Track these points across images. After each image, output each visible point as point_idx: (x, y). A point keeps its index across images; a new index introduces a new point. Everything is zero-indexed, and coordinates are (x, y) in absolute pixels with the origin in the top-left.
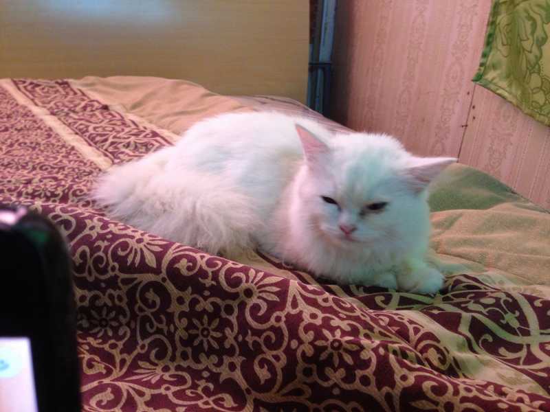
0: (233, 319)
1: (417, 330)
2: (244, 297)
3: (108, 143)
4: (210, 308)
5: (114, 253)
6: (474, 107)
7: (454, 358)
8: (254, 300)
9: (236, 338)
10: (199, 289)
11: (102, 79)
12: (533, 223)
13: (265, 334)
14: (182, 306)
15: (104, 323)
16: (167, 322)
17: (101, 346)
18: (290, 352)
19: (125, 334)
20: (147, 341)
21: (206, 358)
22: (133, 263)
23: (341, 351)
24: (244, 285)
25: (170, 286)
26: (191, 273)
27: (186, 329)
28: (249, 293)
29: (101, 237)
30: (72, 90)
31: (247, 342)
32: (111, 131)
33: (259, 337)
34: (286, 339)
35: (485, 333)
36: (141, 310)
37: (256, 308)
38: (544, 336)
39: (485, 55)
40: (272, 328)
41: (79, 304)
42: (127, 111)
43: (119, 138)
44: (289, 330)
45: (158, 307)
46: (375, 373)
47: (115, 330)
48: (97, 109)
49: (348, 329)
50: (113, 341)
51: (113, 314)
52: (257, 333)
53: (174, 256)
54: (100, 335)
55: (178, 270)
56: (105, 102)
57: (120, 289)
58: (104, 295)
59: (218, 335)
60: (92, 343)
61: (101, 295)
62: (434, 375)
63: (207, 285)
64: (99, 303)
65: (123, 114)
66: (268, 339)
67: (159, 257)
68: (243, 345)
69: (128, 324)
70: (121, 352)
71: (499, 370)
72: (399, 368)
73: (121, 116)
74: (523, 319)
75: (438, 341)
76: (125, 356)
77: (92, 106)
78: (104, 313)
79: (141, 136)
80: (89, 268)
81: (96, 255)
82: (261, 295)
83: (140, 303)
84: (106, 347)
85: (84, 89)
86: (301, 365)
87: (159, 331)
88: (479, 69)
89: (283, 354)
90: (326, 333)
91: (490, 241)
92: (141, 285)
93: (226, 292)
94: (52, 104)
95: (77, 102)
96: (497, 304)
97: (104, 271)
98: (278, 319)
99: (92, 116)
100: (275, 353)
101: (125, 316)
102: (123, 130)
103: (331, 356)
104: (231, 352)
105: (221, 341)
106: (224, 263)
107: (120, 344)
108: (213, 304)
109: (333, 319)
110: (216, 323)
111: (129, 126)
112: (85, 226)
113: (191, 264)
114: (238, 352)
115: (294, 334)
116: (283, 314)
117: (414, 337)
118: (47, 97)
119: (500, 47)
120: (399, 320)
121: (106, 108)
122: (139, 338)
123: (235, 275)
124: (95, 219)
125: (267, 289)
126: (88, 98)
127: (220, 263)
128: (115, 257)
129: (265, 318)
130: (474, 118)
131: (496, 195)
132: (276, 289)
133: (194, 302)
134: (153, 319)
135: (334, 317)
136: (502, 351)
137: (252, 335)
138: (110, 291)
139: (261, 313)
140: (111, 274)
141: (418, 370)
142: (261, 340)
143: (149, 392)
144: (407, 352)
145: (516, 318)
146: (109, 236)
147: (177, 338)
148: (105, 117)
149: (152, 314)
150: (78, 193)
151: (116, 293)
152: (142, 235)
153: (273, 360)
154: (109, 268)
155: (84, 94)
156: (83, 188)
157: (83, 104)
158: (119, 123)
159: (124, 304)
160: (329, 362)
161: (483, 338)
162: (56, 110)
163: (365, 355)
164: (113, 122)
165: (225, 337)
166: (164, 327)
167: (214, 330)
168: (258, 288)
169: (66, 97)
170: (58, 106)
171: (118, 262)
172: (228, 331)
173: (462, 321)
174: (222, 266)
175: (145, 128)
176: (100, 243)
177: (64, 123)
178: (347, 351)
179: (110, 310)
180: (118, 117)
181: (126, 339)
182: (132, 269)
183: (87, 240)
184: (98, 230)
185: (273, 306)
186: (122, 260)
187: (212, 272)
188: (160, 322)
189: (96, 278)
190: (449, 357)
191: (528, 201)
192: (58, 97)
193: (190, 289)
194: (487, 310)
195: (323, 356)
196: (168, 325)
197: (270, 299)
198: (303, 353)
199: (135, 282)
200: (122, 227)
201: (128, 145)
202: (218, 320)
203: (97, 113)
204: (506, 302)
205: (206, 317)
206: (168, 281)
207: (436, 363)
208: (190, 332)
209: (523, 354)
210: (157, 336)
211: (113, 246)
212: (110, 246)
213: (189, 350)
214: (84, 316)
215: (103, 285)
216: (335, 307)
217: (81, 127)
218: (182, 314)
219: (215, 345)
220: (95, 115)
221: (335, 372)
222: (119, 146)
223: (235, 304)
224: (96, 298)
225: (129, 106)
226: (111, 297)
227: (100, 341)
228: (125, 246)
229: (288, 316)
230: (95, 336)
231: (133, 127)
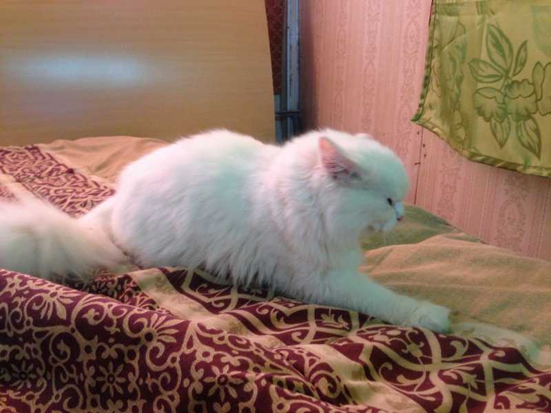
0: (135, 363)
2: (145, 341)
5: (29, 309)
7: (345, 386)
8: (154, 343)
9: (137, 382)
13: (162, 376)
14: (90, 355)
15: (23, 376)
17: (19, 398)
20: (61, 391)
21: (112, 404)
22: (46, 316)
23: (227, 386)
24: (145, 330)
26: (97, 322)
28: (149, 337)
29: (19, 294)
30: (41, 155)
31: (147, 385)
32: (71, 192)
34: (180, 378)
44: (182, 370)
45: (69, 357)
48: (62, 173)
49: (238, 364)
50: (31, 393)
53: (83, 306)
54: (20, 387)
55: (86, 320)
59: (122, 380)
60: (10, 395)
63: (112, 333)
64: (18, 357)
66: (164, 379)
70: (37, 403)
73: (85, 178)
76: (40, 406)
77: (59, 170)
78: (23, 366)
80: (8, 324)
81: (13, 311)
82: (160, 338)
84: (23, 398)
86: (192, 403)
89: (177, 393)
90: (215, 369)
94: (19, 171)
95: (44, 166)
99: (56, 180)
100: (170, 393)
102: (84, 191)
103: (218, 391)
107: (37, 395)
110: (120, 369)
111: (91, 187)
113: (98, 313)
114: (139, 396)
116: (177, 355)
121: (71, 171)
123: (139, 320)
124: (16, 277)
125: (166, 332)
127: (125, 310)
128: (31, 312)
132: (174, 331)
135: (226, 354)
142: (158, 382)
144: (295, 382)
146: (27, 292)
147: (86, 386)
148: (69, 180)
154: (25, 323)
158: (81, 184)
164: (75, 184)
166: (74, 376)
168: (158, 332)
169: (34, 163)
170: (24, 172)
171: (33, 317)
172: (130, 375)
175: (106, 187)
180: (82, 179)
181: (43, 390)
184: (17, 287)
187: (118, 320)
189: (15, 333)
190: (340, 386)
195: (211, 392)
196: (78, 374)
197: (168, 341)
198: (194, 391)
200: (39, 283)
202: (122, 366)
203: (62, 177)
205: (111, 364)
206: (77, 332)
208: (98, 379)
211: (29, 301)
212: (26, 301)
213: (98, 397)
215: (21, 339)
219: (120, 391)
220: (59, 178)
221: (222, 406)
222: (77, 205)
226: (28, 350)
227: (19, 393)
230: (14, 389)
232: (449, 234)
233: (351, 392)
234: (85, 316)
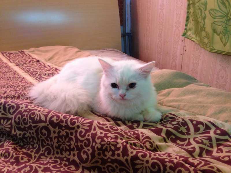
0: (73, 137)
1: (143, 136)
2: (77, 129)
3: (38, 74)
4: (65, 134)
5: (30, 117)
6: (185, 46)
7: (156, 145)
8: (80, 129)
9: (74, 144)
10: (60, 127)
11: (37, 49)
12: (200, 91)
13: (84, 142)
14: (55, 134)
15: (28, 143)
16: (50, 141)
17: (27, 152)
18: (93, 147)
19: (36, 147)
20: (44, 149)
21: (65, 153)
22: (37, 120)
23: (110, 145)
24: (76, 124)
25: (50, 127)
26: (58, 121)
27: (57, 143)
28: (78, 127)
29: (25, 111)
30: (25, 54)
31: (78, 145)
32: (39, 70)
33: (82, 143)
34: (91, 143)
35: (172, 135)
36: (41, 137)
37: (81, 132)
38: (196, 135)
39: (186, 25)
40: (87, 139)
41: (19, 137)
42: (47, 62)
43: (42, 72)
45: (47, 135)
46: (122, 152)
47: (33, 145)
48: (35, 62)
49: (114, 137)
50: (32, 150)
51: (31, 140)
52: (82, 141)
53: (51, 115)
54: (27, 148)
55: (53, 121)
56: (38, 58)
57: (33, 130)
58: (28, 133)
59: (68, 144)
60: (24, 151)
61: (27, 133)
62: (144, 151)
63: (63, 126)
64: (26, 136)
65: (45, 63)
66: (85, 143)
67: (46, 116)
68: (77, 146)
69: (37, 143)
70: (35, 153)
71: (174, 149)
72: (131, 149)
73: (44, 64)
74: (188, 129)
75: (151, 139)
76: (36, 155)
77: (33, 61)
78: (28, 139)
79: (51, 71)
80: (21, 123)
81: (23, 118)
82: (83, 127)
83: (40, 135)
84: (29, 152)
85: (30, 54)
86: (97, 152)
87: (48, 144)
88: (185, 31)
89: (90, 148)
90: (105, 139)
91: (183, 100)
92: (40, 128)
93: (70, 127)
94: (17, 61)
95: (27, 59)
96: (178, 124)
97: (26, 124)
98: (88, 136)
99: (32, 65)
100: (88, 148)
101: (36, 140)
102: (44, 69)
103: (107, 147)
104: (73, 150)
105: (69, 146)
106: (70, 116)
107: (34, 151)
108: (66, 132)
109: (109, 134)
111: (47, 67)
112: (20, 107)
113: (58, 118)
114: (76, 150)
115: (94, 141)
116: (90, 134)
117: (141, 138)
118: (15, 58)
119: (192, 21)
120: (137, 133)
121: (38, 61)
122: (41, 148)
123: (74, 120)
124: (23, 105)
125: (85, 125)
126: (32, 57)
127: (68, 117)
129: (84, 136)
130: (186, 51)
131: (188, 81)
132: (88, 125)
133: (59, 132)
134: (45, 140)
135: (109, 133)
136: (178, 142)
137: (80, 142)
138: (30, 131)
139: (83, 134)
140: (29, 124)
141: (138, 149)
142: (83, 144)
143: (43, 167)
144: (137, 144)
145: (185, 129)
146: (28, 110)
147: (54, 146)
148: (37, 65)
149: (45, 138)
150: (24, 95)
151: (31, 131)
152: (40, 109)
153: (88, 151)
154: (28, 122)
155: (30, 56)
156: (25, 93)
157: (29, 60)
158: (43, 66)
159: (35, 135)
160: (106, 149)
161: (171, 137)
162: (18, 64)
163: (118, 146)
164: (41, 66)
165: (71, 144)
166: (49, 142)
167: (67, 142)
168: (82, 125)
169: (23, 58)
170: (19, 62)
171: (31, 120)
172: (72, 142)
173: (163, 131)
174: (69, 118)
175: (53, 67)
176: (25, 113)
177: (21, 69)
178: (112, 145)
179: (30, 138)
180: (43, 64)
181: (36, 148)
182: (36, 122)
183: (20, 113)
184: (24, 108)
185: (87, 131)
186: (32, 119)
187: (65, 120)
188: (48, 141)
189: (24, 127)
190: (154, 145)
191: (201, 82)
192: (20, 58)
193: (57, 128)
194: (174, 126)
195: (104, 148)
196: (51, 142)
197: (86, 128)
198: (97, 147)
199: (38, 127)
200: (33, 107)
201: (45, 75)
202: (68, 138)
203: (35, 63)
204: (182, 123)
205: (64, 137)
206: (49, 125)
207: (148, 147)
208: (59, 143)
209: (186, 142)
210: (48, 146)
211: (29, 114)
212: (28, 114)
213: (59, 150)
214: (21, 141)
215: (27, 129)
216: (110, 129)
217: (28, 69)
218: (55, 137)
219: (68, 148)
220: (34, 64)
221: (108, 153)
222: (42, 75)
223: (74, 131)
224: (25, 134)
225: (47, 60)
226: (30, 133)
227: (27, 150)
228: (34, 113)
229: (92, 134)
230: (25, 148)
231: (49, 67)
232: (197, 84)
233: (159, 147)
234: (53, 119)
